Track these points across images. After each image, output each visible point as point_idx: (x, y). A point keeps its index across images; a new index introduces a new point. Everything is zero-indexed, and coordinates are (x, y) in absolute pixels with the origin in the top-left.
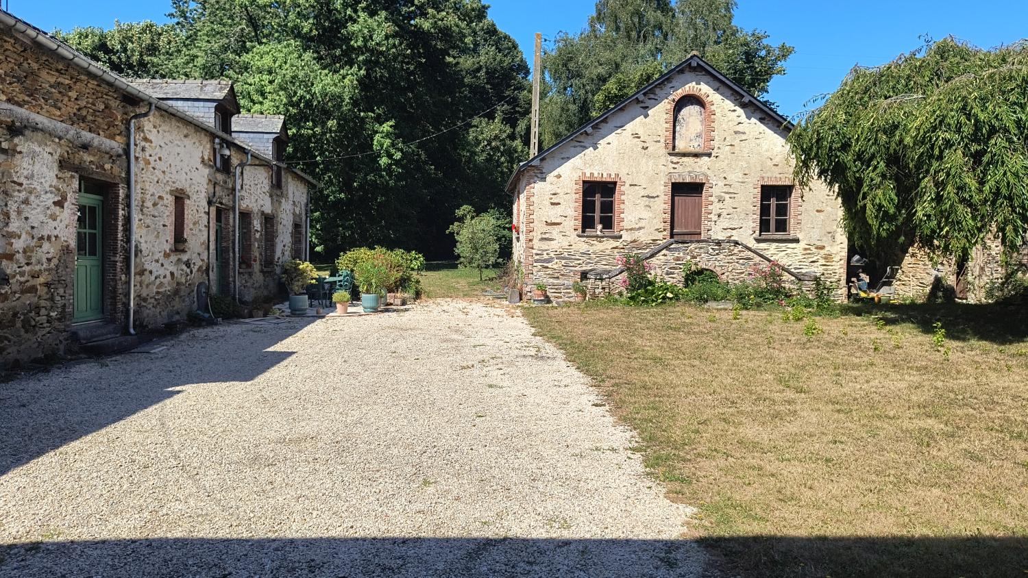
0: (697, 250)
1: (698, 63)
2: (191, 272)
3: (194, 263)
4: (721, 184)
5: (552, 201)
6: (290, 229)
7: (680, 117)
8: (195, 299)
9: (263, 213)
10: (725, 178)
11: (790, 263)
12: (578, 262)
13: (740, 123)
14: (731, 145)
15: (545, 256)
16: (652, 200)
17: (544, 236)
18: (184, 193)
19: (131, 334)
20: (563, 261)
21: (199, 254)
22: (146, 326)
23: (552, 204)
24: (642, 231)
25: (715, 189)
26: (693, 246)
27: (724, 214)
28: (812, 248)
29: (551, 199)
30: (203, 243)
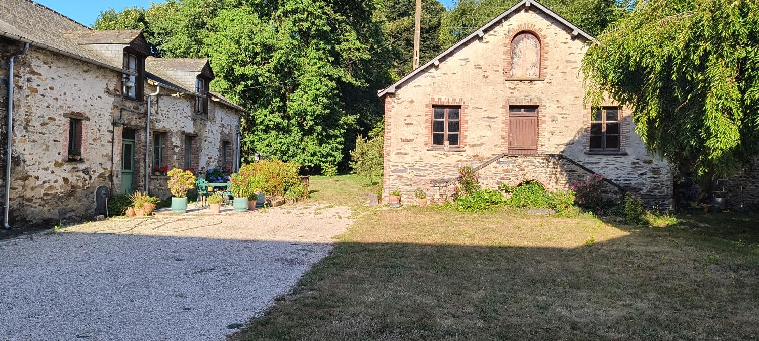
0: (525, 163)
1: (531, 4)
2: (90, 178)
3: (94, 171)
4: (554, 106)
5: (406, 122)
6: (218, 145)
7: (517, 50)
8: (95, 199)
9: (183, 133)
10: (558, 101)
11: (620, 175)
12: (428, 172)
13: (571, 53)
14: (563, 73)
15: (400, 168)
16: (492, 120)
17: (399, 151)
18: (82, 116)
19: (4, 228)
20: (415, 172)
21: (101, 164)
22: (31, 221)
23: (406, 124)
24: (483, 147)
25: (548, 111)
26: (520, 160)
27: (557, 132)
28: (641, 162)
29: (405, 120)
30: (106, 155)
